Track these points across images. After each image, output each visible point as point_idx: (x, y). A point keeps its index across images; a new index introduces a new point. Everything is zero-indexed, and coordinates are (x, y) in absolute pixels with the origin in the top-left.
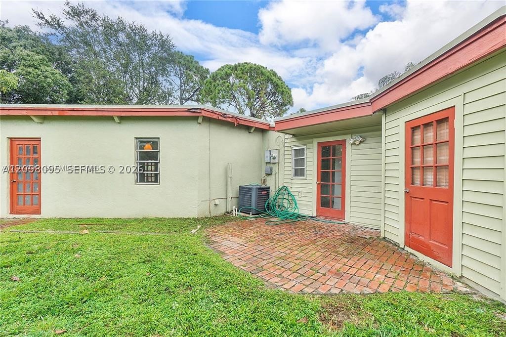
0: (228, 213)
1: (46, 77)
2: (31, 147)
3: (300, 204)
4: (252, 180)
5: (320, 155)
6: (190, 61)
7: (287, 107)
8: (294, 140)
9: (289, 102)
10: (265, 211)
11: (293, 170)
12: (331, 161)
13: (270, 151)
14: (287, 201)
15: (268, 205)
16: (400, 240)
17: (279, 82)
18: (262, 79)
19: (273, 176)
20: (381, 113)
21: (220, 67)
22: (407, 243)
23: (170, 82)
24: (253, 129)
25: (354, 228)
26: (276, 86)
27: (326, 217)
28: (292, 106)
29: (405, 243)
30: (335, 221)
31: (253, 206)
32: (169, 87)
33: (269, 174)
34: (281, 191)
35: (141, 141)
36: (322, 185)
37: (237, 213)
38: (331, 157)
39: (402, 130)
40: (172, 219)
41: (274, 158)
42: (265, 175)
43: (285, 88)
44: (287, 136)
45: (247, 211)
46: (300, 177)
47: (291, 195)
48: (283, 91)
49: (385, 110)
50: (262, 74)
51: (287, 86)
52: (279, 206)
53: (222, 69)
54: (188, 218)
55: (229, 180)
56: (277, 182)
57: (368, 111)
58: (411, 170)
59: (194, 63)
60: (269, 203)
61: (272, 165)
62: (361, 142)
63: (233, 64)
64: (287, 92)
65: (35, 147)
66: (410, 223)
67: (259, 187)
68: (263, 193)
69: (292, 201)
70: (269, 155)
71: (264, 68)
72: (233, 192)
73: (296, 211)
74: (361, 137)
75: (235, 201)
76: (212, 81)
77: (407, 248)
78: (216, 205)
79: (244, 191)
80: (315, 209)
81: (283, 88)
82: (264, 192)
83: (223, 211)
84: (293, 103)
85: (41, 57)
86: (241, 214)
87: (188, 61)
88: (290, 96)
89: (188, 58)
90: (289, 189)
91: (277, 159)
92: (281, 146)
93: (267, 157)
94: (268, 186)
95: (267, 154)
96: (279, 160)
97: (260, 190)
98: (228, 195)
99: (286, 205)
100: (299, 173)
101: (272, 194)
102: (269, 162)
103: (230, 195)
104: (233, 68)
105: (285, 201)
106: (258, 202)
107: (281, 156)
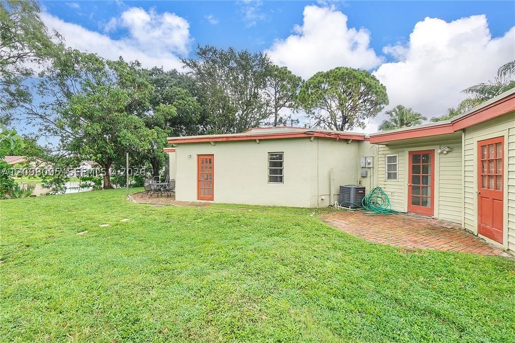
0: (331, 206)
1: (189, 105)
2: (208, 160)
3: (393, 202)
4: (350, 181)
5: (411, 162)
6: (285, 73)
7: (382, 106)
8: (387, 148)
9: (384, 101)
10: (362, 206)
11: (387, 174)
12: (421, 167)
13: (366, 158)
14: (380, 199)
15: (364, 202)
16: (475, 230)
17: (373, 83)
18: (354, 82)
19: (368, 178)
20: (461, 132)
21: (313, 76)
22: (480, 232)
23: (268, 94)
24: (351, 141)
25: (441, 222)
26: (369, 87)
27: (417, 213)
28: (387, 104)
29: (478, 231)
30: (424, 217)
31: (352, 201)
32: (267, 98)
33: (365, 177)
34: (375, 191)
35: (271, 154)
36: (413, 186)
37: (338, 206)
38: (421, 164)
39: (475, 147)
40: (292, 207)
41: (369, 164)
42: (360, 177)
43: (379, 88)
44: (380, 146)
45: (347, 205)
46: (393, 180)
47: (385, 194)
48: (377, 92)
49: (464, 130)
50: (355, 77)
51: (382, 85)
52: (373, 203)
53: (315, 77)
54: (304, 208)
55: (332, 181)
56: (372, 183)
57: (450, 130)
58: (481, 177)
59: (287, 74)
60: (364, 200)
61: (367, 170)
62: (448, 152)
63: (325, 71)
64: (381, 91)
65: (210, 160)
66: (481, 216)
67: (356, 187)
68: (359, 191)
69: (386, 199)
70: (364, 161)
71: (356, 71)
72: (335, 190)
73: (389, 208)
74: (448, 148)
75: (336, 197)
76: (306, 89)
77: (479, 235)
78: (322, 199)
79: (344, 191)
80: (407, 207)
81: (377, 89)
82: (361, 191)
83: (328, 204)
84: (388, 102)
85: (185, 91)
86: (342, 207)
87: (283, 73)
88: (385, 95)
89: (283, 70)
90: (383, 189)
91: (371, 164)
92: (376, 154)
93: (363, 163)
94: (363, 186)
95: (363, 160)
96: (373, 165)
97: (357, 189)
98: (331, 193)
99: (380, 203)
100: (391, 176)
101: (367, 193)
102: (364, 166)
103: (333, 193)
104: (325, 75)
105: (379, 199)
106: (356, 198)
107: (375, 163)
